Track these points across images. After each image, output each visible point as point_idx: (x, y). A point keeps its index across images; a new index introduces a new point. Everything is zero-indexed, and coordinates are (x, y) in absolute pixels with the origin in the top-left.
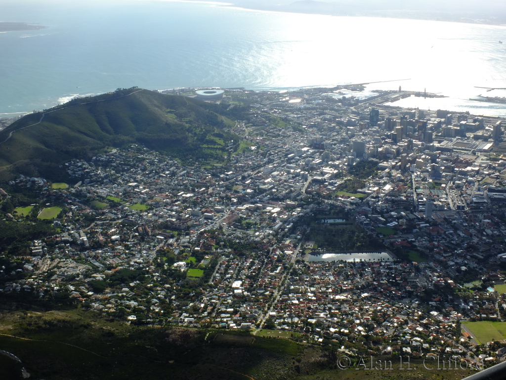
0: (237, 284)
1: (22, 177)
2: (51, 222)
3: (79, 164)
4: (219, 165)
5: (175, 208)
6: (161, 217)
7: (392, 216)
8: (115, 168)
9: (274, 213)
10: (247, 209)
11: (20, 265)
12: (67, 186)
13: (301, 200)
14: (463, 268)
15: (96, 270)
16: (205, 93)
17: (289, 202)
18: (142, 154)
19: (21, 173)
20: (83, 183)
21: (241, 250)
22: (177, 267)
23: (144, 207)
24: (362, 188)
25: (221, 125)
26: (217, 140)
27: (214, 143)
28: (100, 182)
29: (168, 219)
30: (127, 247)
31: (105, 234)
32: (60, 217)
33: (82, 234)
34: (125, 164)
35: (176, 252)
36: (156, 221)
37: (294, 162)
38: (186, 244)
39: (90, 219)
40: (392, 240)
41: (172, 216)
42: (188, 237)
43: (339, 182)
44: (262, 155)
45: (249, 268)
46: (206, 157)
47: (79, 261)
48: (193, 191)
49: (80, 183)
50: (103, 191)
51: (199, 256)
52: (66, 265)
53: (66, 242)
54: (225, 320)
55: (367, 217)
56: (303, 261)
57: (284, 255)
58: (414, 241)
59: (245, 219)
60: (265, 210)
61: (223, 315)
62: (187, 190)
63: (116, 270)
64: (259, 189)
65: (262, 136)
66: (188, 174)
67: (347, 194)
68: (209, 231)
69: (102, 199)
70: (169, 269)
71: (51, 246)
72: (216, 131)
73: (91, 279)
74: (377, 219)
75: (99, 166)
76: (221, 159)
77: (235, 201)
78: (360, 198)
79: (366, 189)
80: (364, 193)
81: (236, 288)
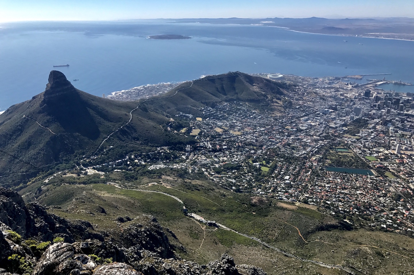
0: (287, 177)
1: (181, 113)
2: (195, 136)
3: (209, 109)
5: (255, 135)
6: (247, 139)
7: (375, 150)
9: (307, 142)
10: (292, 139)
11: (180, 156)
12: (202, 119)
13: (323, 137)
15: (216, 162)
16: (272, 76)
17: (316, 137)
18: (239, 106)
19: (181, 111)
20: (210, 119)
21: (289, 160)
22: (255, 165)
23: (239, 133)
24: (357, 133)
25: (281, 94)
27: (277, 103)
28: (219, 119)
29: (251, 140)
30: (230, 152)
31: (220, 145)
32: (199, 134)
35: (255, 157)
36: (245, 141)
37: (320, 116)
38: (260, 154)
39: (213, 137)
40: (375, 164)
41: (253, 139)
42: (261, 150)
43: (345, 129)
44: (302, 111)
45: (293, 170)
46: (272, 110)
47: (207, 157)
48: (265, 127)
50: (219, 124)
51: (267, 161)
52: (202, 158)
53: (201, 147)
54: (281, 195)
55: (360, 150)
56: (323, 170)
57: (312, 165)
58: (388, 166)
59: (292, 144)
60: (303, 140)
61: (279, 193)
62: (261, 126)
63: (226, 163)
64: (300, 129)
66: (262, 118)
67: (349, 136)
68: (272, 149)
70: (251, 166)
71: (194, 148)
73: (214, 166)
74: (366, 152)
77: (287, 134)
78: (356, 139)
79: (360, 134)
80: (359, 136)
81: (287, 180)
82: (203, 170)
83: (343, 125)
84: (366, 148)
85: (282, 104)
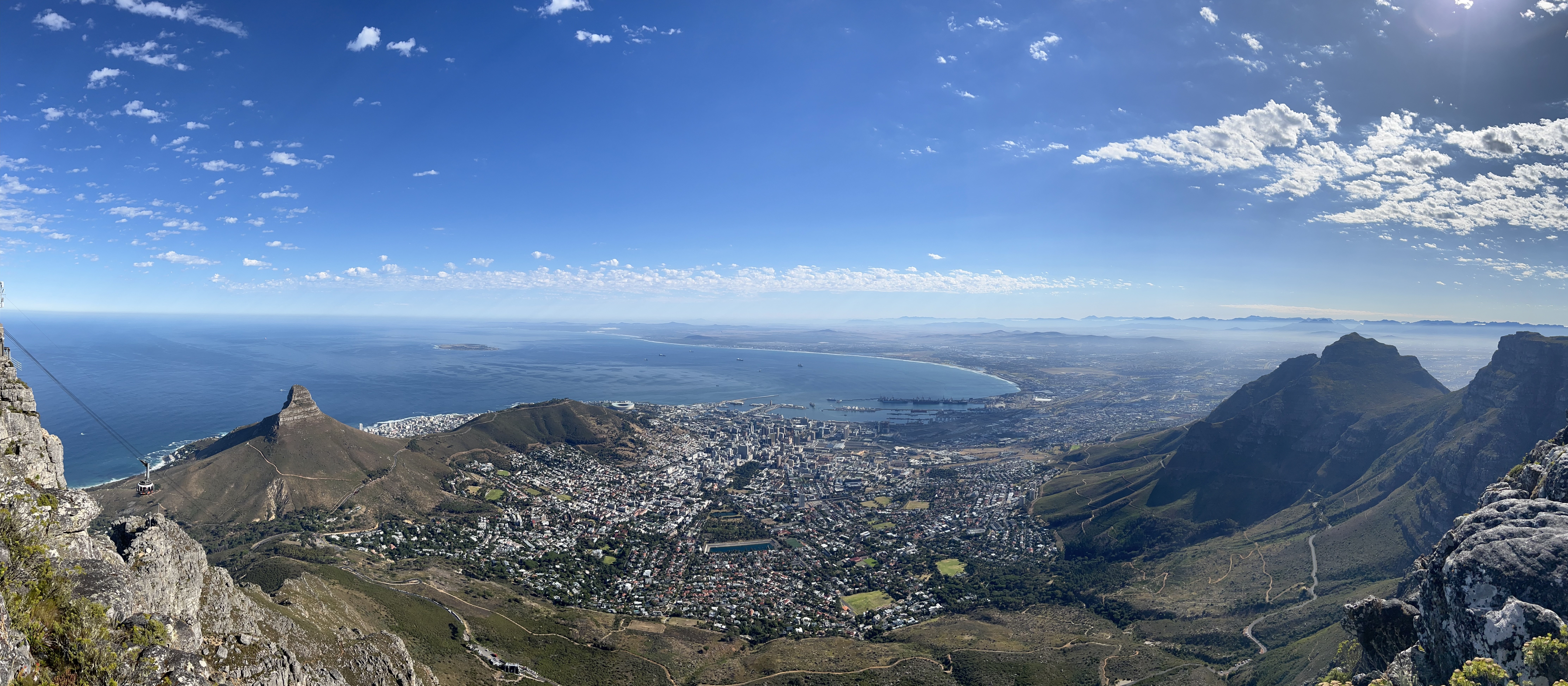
0: (647, 572)
2: (494, 502)
3: (521, 457)
4: (631, 465)
6: (583, 508)
7: (772, 508)
8: (548, 463)
9: (677, 508)
10: (654, 504)
11: (467, 535)
12: (509, 474)
14: (835, 549)
15: (527, 548)
16: (619, 405)
17: (688, 497)
18: (570, 453)
21: (649, 541)
22: (595, 554)
23: (568, 498)
24: (746, 485)
25: (632, 431)
26: (630, 444)
27: (627, 446)
29: (588, 509)
30: (553, 531)
32: (502, 499)
33: (519, 516)
34: (556, 460)
35: (595, 540)
36: (578, 511)
38: (603, 534)
39: (523, 505)
40: (776, 530)
41: (591, 507)
42: (605, 527)
43: (729, 480)
44: (665, 457)
45: (657, 558)
46: (620, 458)
47: (514, 538)
48: (609, 486)
49: (520, 473)
51: (612, 546)
53: (506, 522)
55: (753, 510)
56: (703, 552)
57: (686, 548)
58: (793, 529)
59: (651, 513)
62: (604, 485)
63: (545, 551)
65: (665, 441)
66: (605, 473)
67: (735, 491)
68: (622, 523)
69: (535, 487)
70: (589, 556)
71: (492, 523)
72: (629, 437)
74: (761, 512)
75: (535, 460)
76: (632, 460)
78: (747, 494)
79: (750, 487)
80: (749, 489)
81: (647, 577)
82: (507, 563)
83: (726, 476)
84: (760, 506)
85: (634, 447)
